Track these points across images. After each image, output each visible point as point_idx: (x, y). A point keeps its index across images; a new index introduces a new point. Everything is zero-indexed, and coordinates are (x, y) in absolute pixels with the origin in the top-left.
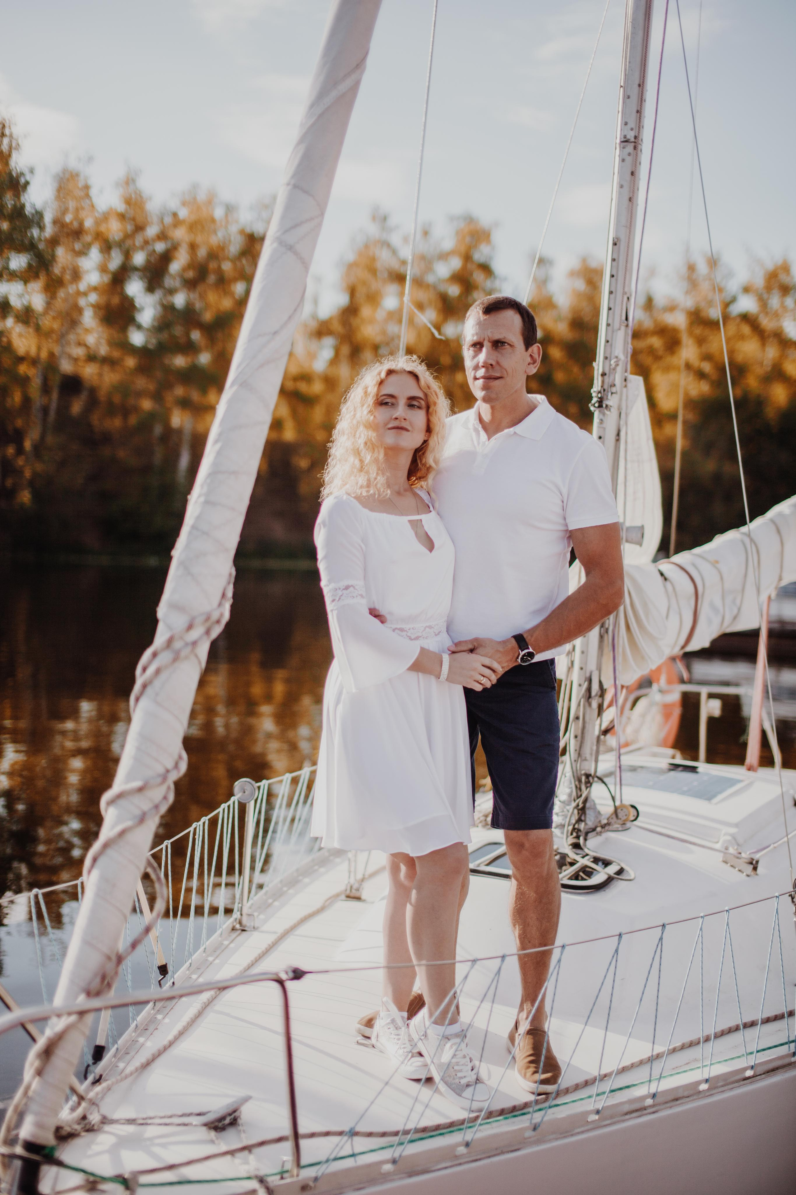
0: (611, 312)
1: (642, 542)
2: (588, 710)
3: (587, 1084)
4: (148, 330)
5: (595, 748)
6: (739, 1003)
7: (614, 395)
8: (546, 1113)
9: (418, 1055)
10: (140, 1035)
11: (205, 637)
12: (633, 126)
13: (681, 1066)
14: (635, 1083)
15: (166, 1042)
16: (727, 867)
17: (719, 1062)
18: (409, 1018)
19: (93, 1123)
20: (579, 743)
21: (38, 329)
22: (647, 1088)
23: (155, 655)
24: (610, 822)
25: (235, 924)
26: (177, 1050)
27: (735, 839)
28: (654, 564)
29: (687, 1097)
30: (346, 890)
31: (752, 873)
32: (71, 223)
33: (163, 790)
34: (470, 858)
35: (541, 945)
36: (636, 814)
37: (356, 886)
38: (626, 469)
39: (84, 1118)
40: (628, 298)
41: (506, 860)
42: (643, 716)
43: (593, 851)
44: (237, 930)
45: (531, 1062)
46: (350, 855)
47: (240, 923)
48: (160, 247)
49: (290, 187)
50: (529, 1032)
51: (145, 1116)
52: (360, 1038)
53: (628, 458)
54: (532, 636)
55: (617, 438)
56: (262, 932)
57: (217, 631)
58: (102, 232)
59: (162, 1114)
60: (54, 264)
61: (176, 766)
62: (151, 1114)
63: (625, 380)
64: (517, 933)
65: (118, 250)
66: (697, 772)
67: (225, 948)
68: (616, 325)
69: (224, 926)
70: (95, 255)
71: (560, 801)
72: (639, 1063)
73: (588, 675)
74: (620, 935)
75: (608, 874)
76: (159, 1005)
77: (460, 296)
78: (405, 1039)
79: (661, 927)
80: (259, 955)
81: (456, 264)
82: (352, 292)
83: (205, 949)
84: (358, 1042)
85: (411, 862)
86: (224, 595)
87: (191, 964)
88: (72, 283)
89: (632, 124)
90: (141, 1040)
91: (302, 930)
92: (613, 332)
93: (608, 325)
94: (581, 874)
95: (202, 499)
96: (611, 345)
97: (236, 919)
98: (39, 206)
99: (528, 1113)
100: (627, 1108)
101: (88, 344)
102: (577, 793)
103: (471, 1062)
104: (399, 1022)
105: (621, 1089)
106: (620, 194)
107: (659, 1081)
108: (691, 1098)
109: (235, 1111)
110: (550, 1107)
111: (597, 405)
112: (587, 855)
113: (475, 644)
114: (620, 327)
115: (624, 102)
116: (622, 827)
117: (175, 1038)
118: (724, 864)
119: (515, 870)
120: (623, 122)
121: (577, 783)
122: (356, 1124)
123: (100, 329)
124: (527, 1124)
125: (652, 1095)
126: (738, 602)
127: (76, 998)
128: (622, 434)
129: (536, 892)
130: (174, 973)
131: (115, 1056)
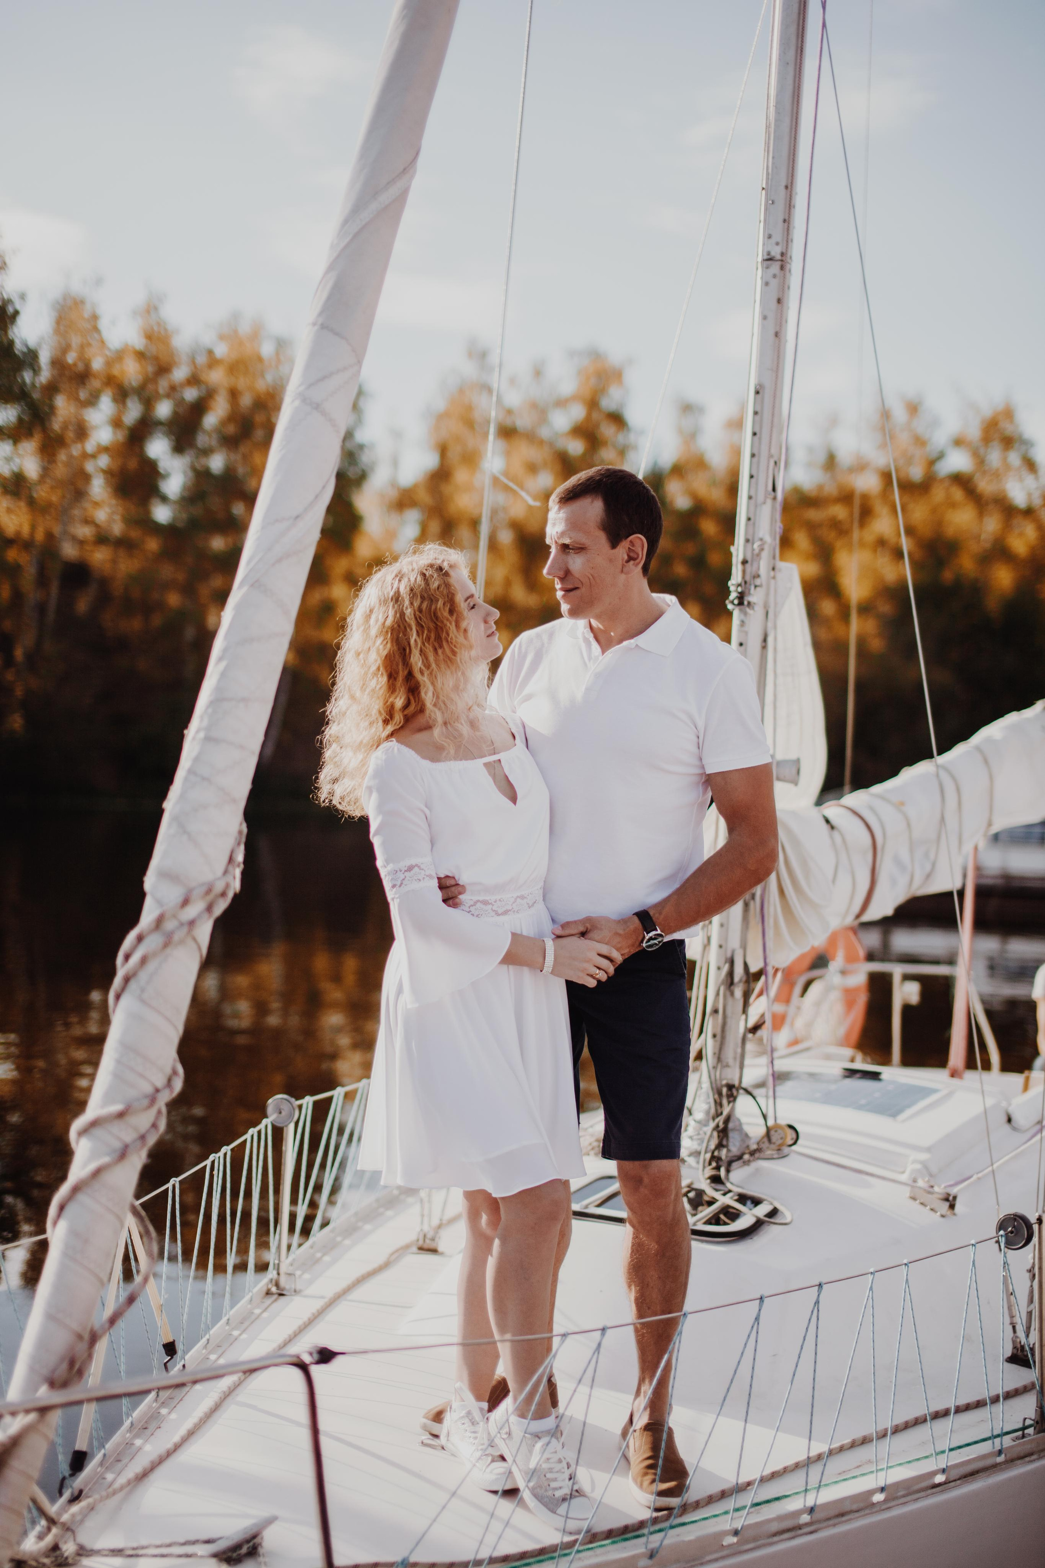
0: (753, 480)
1: (798, 779)
2: (730, 1001)
3: (723, 1495)
4: (175, 502)
5: (739, 1050)
6: (924, 1385)
7: (758, 589)
8: (666, 1535)
9: (500, 1459)
10: (137, 1436)
11: (206, 915)
12: (779, 239)
13: (849, 1470)
14: (787, 1494)
15: (169, 1445)
16: (916, 1205)
17: (900, 1464)
18: (490, 1410)
19: (66, 1555)
20: (718, 1043)
21: (32, 503)
22: (803, 1500)
23: (140, 939)
24: (760, 1147)
25: (270, 1286)
26: (185, 1456)
27: (926, 1167)
28: (817, 808)
29: (856, 1512)
30: (418, 1240)
31: (949, 1213)
32: (75, 365)
33: (151, 1114)
34: (573, 1197)
35: (663, 1313)
36: (794, 1136)
37: (430, 1235)
38: (775, 685)
39: (55, 1548)
40: (776, 463)
41: (620, 1200)
42: (818, 1004)
43: (738, 1186)
44: (272, 1294)
45: (649, 1467)
46: (423, 1194)
47: (277, 1285)
48: (191, 394)
49: (316, 328)
50: (647, 1428)
51: (135, 1545)
52: (426, 1437)
53: (779, 671)
54: (660, 913)
55: (764, 644)
56: (306, 1296)
57: (221, 907)
58: (114, 377)
59: (158, 1543)
60: (53, 418)
61: (169, 1083)
62: (144, 1543)
63: (773, 569)
64: (633, 1296)
65: (136, 399)
66: (880, 1080)
67: (256, 1319)
68: (761, 497)
69: (255, 1290)
70: (106, 406)
71: (695, 1121)
72: (794, 1466)
73: (729, 955)
74: (761, 1299)
75: (757, 1217)
76: (164, 1394)
77: (584, 455)
78: (483, 1438)
79: (817, 1287)
80: (300, 1327)
81: (577, 413)
82: (443, 450)
83: (228, 1320)
84: (422, 1443)
85: (494, 1205)
86: (231, 860)
87: (208, 1340)
88: (74, 442)
89: (778, 236)
90: (138, 1442)
91: (357, 1294)
92: (756, 506)
93: (750, 498)
94: (722, 1216)
95: (202, 735)
96: (754, 524)
97: (271, 1280)
98: (32, 343)
99: (643, 1535)
100: (775, 1527)
101: (97, 521)
102: (716, 1110)
103: (568, 1468)
104: (477, 1415)
105: (768, 1502)
106: (763, 328)
107: (818, 1491)
108: (862, 1513)
109: (254, 1537)
110: (672, 1527)
111: (736, 602)
112: (730, 1191)
113: (588, 925)
114: (765, 500)
115: (766, 209)
116: (778, 1154)
117: (182, 1439)
118: (911, 1202)
119: (630, 1214)
120: (766, 234)
121: (716, 1096)
122: (411, 1553)
123: (114, 502)
124: (642, 1550)
125: (809, 1509)
126: (932, 856)
127: (36, 1390)
128: (770, 640)
129: (658, 1243)
130: (185, 1352)
131: (101, 1464)
